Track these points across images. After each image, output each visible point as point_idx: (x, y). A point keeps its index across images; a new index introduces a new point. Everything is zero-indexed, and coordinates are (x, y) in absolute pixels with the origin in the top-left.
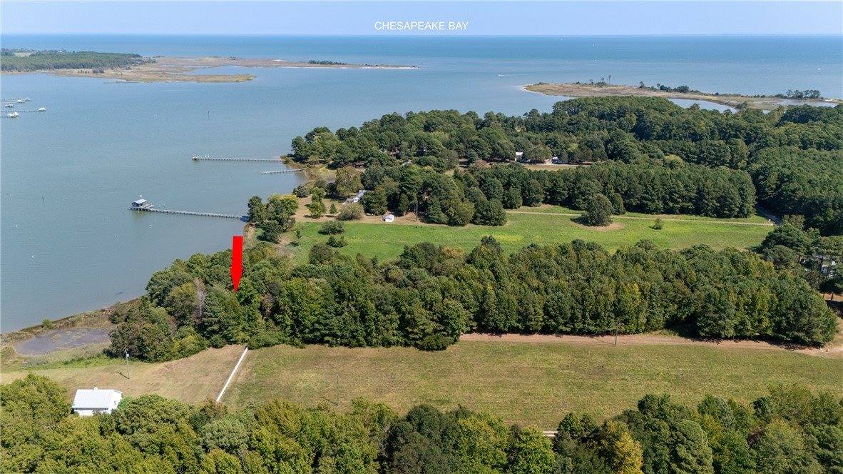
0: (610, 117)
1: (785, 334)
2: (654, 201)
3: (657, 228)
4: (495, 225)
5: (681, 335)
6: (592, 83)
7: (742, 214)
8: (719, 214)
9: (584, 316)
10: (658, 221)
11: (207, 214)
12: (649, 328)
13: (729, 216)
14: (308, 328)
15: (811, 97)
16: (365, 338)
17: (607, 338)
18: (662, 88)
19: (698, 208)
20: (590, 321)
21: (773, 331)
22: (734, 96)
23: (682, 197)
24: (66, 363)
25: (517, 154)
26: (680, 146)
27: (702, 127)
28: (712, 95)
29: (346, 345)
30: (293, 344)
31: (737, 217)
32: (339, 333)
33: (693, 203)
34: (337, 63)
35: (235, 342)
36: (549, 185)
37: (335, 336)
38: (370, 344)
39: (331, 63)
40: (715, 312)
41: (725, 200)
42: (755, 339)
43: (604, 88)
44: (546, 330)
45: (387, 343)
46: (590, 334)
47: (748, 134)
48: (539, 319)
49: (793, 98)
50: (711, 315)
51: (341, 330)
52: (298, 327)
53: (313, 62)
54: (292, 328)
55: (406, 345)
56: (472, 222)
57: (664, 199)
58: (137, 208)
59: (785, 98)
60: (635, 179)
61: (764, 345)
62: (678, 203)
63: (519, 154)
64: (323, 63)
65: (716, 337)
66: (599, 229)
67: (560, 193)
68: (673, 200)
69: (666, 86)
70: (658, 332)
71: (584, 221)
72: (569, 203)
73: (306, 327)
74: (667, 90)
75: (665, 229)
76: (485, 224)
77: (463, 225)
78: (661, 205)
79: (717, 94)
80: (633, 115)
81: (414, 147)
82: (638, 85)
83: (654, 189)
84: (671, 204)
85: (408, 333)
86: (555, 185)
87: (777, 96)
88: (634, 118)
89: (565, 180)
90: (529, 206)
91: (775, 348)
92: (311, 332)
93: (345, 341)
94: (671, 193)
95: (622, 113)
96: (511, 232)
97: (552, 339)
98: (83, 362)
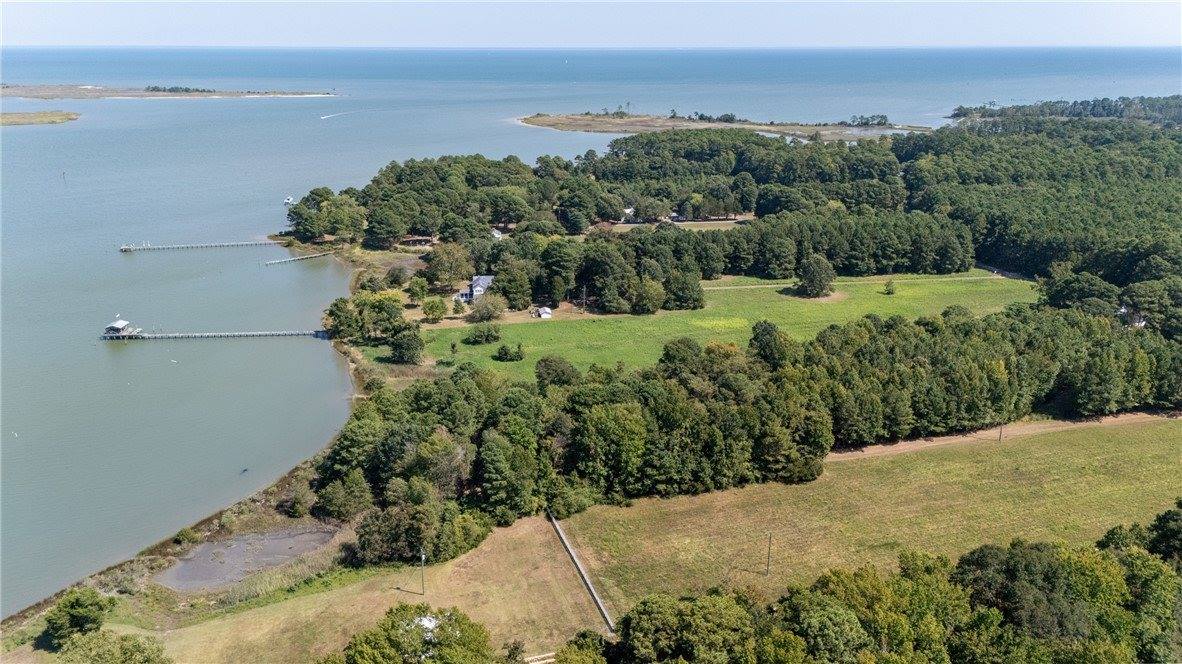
0: (700, 156)
1: (1167, 400)
2: (863, 260)
3: (888, 294)
4: (695, 308)
5: (1054, 418)
6: (607, 114)
7: (962, 268)
8: (940, 269)
9: (958, 409)
10: (888, 285)
11: (255, 333)
12: (1018, 415)
13: (949, 272)
14: (633, 476)
15: (879, 124)
16: (713, 478)
17: (981, 434)
18: (702, 118)
19: (914, 264)
20: (966, 415)
21: (1154, 398)
22: (792, 125)
23: (897, 252)
24: (291, 590)
25: (628, 211)
26: (835, 189)
27: (830, 164)
28: (767, 125)
29: (687, 492)
30: (612, 502)
31: (958, 271)
32: (676, 477)
33: (909, 258)
34: (197, 90)
35: (528, 514)
36: (730, 249)
37: (670, 481)
38: (719, 487)
39: (187, 90)
40: (1099, 384)
41: (947, 251)
42: (1135, 410)
43: (626, 119)
44: (914, 435)
45: (742, 481)
46: (962, 431)
47: (881, 171)
48: (908, 419)
49: (858, 125)
50: (1094, 387)
51: (679, 472)
52: (616, 475)
53: (156, 89)
54: (607, 478)
55: (765, 479)
56: (664, 308)
57: (875, 256)
58: (114, 335)
59: (850, 125)
60: (835, 233)
61: (1142, 417)
62: (891, 259)
63: (629, 211)
64: (174, 90)
65: (1100, 413)
66: (822, 300)
67: (743, 259)
68: (885, 256)
69: (707, 114)
70: (1027, 417)
71: (801, 292)
72: (760, 270)
73: (631, 474)
74: (709, 120)
75: (899, 292)
76: (680, 308)
77: (653, 313)
78: (873, 265)
79: (772, 123)
80: (731, 153)
81: (488, 210)
82: (670, 115)
83: (862, 244)
84: (885, 262)
85: (766, 464)
86: (736, 248)
87: (841, 123)
88: (732, 156)
89: (749, 241)
90: (709, 279)
91: (1155, 418)
92: (638, 480)
93: (684, 487)
94: (884, 249)
95: (714, 152)
96: (714, 315)
97: (920, 444)
98: (317, 583)
